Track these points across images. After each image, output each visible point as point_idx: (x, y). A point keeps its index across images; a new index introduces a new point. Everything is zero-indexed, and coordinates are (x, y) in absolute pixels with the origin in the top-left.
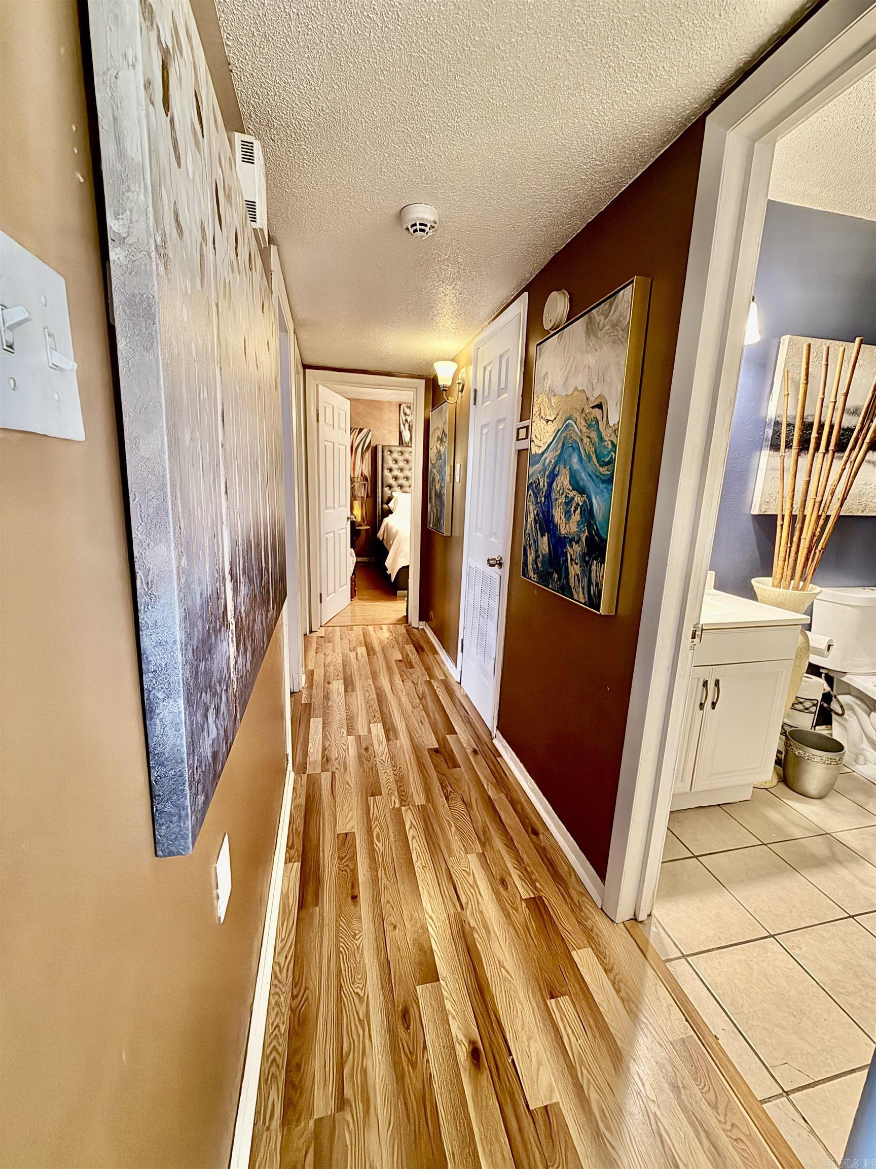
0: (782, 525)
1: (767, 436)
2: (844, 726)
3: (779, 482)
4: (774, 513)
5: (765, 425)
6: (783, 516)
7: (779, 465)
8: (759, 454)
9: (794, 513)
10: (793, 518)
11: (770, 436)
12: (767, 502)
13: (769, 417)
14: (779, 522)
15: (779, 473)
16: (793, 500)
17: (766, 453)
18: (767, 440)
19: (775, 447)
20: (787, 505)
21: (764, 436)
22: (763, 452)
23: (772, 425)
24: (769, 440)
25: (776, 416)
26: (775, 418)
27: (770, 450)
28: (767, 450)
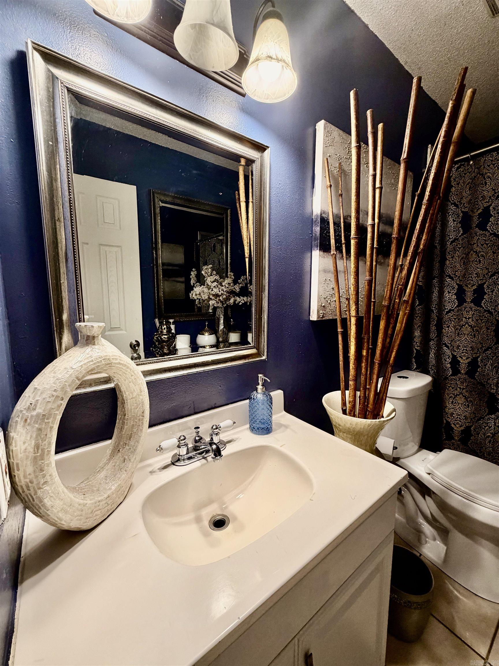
5: (312, 222)
7: (331, 267)
8: (310, 254)
11: (318, 234)
12: (324, 306)
13: (314, 213)
15: (330, 276)
17: (316, 254)
18: (315, 238)
21: (312, 235)
22: (313, 252)
23: (318, 222)
24: (318, 238)
25: (321, 212)
26: (321, 214)
27: (320, 250)
28: (317, 249)
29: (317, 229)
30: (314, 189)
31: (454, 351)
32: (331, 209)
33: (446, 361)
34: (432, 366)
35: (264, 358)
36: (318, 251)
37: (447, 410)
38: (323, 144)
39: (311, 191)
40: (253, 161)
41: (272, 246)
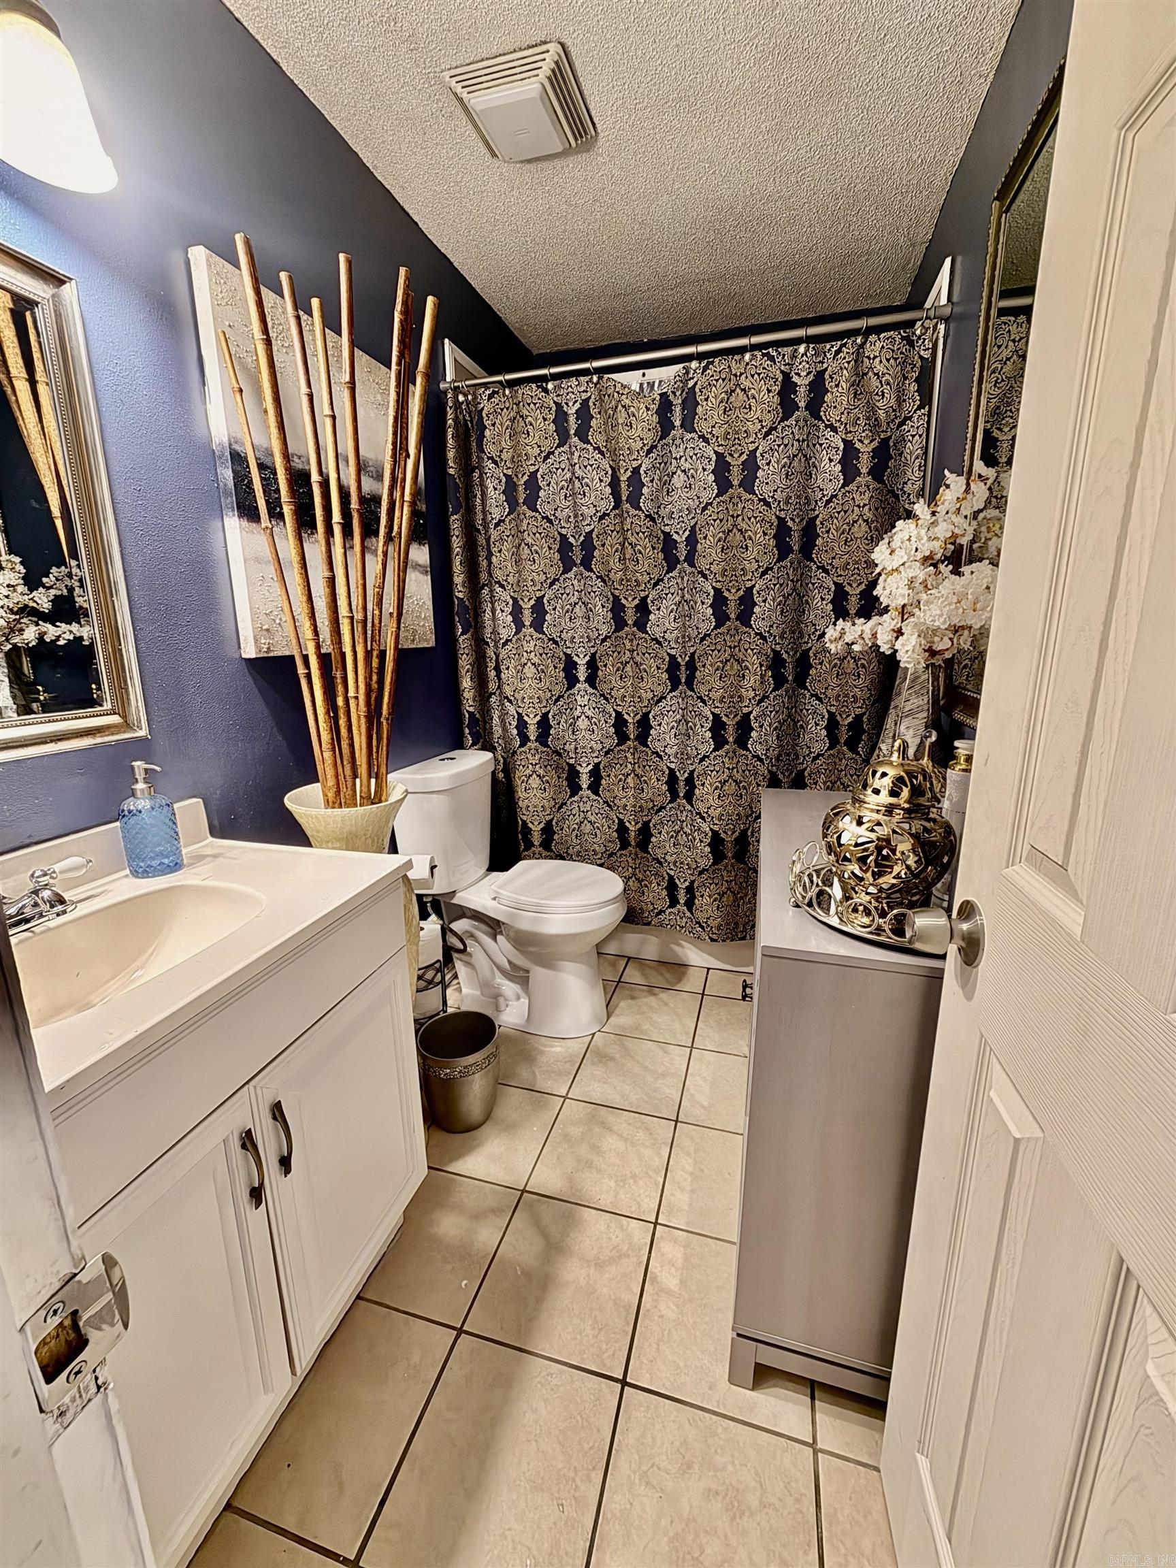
0: (309, 677)
1: (225, 485)
2: (469, 963)
3: (278, 590)
4: (287, 653)
5: (213, 458)
6: (306, 658)
7: (267, 552)
8: (220, 524)
9: (323, 651)
10: (324, 660)
11: (231, 483)
12: (267, 630)
13: (216, 440)
14: (301, 670)
15: (271, 571)
16: (315, 620)
17: (233, 523)
18: (227, 493)
19: (248, 511)
20: (308, 633)
21: (218, 485)
22: (226, 520)
23: (227, 460)
24: (231, 493)
25: (229, 440)
26: (230, 445)
27: (240, 516)
28: (234, 515)
29: (227, 474)
30: (206, 388)
31: (520, 707)
32: (249, 439)
33: (510, 724)
34: (498, 738)
35: (143, 733)
36: (236, 518)
37: (520, 803)
38: (212, 298)
39: (201, 391)
40: (32, 304)
41: (119, 498)
